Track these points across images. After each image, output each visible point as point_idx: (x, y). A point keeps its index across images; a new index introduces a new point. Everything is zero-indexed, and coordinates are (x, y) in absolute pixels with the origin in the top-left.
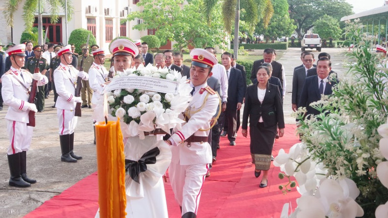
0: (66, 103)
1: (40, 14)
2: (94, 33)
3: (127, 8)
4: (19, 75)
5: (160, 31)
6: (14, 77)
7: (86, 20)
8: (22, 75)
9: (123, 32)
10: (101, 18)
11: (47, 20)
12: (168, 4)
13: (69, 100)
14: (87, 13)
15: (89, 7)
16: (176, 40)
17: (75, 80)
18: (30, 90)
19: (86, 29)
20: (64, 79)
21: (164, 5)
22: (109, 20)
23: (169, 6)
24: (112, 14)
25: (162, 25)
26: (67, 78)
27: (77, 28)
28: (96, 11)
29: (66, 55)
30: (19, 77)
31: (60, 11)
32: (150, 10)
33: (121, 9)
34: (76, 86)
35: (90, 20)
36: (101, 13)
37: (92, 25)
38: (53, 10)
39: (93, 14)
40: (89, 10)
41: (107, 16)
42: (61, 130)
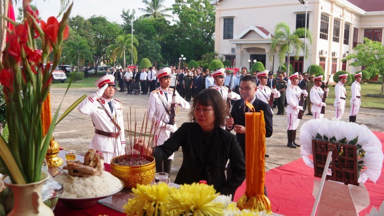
0: (293, 110)
1: (288, 54)
2: (324, 68)
3: (348, 52)
4: (263, 90)
5: (369, 67)
6: (260, 90)
7: (319, 59)
8: (265, 90)
9: (344, 67)
10: (329, 58)
11: (292, 59)
12: (376, 49)
13: (294, 108)
14: (320, 54)
15: (322, 51)
16: (381, 74)
17: (299, 95)
18: (269, 100)
19: (319, 65)
20: (292, 94)
21: (374, 50)
22: (335, 60)
23: (378, 50)
24: (337, 56)
25: (370, 63)
26: (294, 94)
27: (312, 64)
28: (326, 53)
29: (295, 79)
30: (263, 91)
31: (301, 53)
32: (363, 53)
33: (343, 53)
34: (300, 99)
35: (322, 59)
36: (329, 55)
37: (323, 63)
38: (297, 52)
39: (324, 55)
40: (321, 53)
41: (334, 57)
42: (288, 126)
